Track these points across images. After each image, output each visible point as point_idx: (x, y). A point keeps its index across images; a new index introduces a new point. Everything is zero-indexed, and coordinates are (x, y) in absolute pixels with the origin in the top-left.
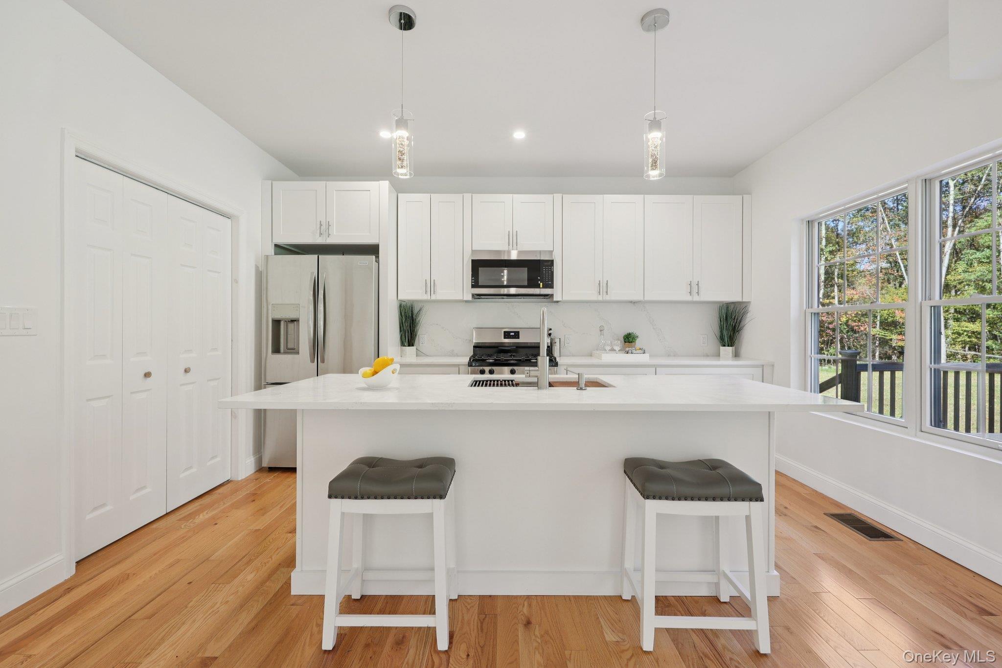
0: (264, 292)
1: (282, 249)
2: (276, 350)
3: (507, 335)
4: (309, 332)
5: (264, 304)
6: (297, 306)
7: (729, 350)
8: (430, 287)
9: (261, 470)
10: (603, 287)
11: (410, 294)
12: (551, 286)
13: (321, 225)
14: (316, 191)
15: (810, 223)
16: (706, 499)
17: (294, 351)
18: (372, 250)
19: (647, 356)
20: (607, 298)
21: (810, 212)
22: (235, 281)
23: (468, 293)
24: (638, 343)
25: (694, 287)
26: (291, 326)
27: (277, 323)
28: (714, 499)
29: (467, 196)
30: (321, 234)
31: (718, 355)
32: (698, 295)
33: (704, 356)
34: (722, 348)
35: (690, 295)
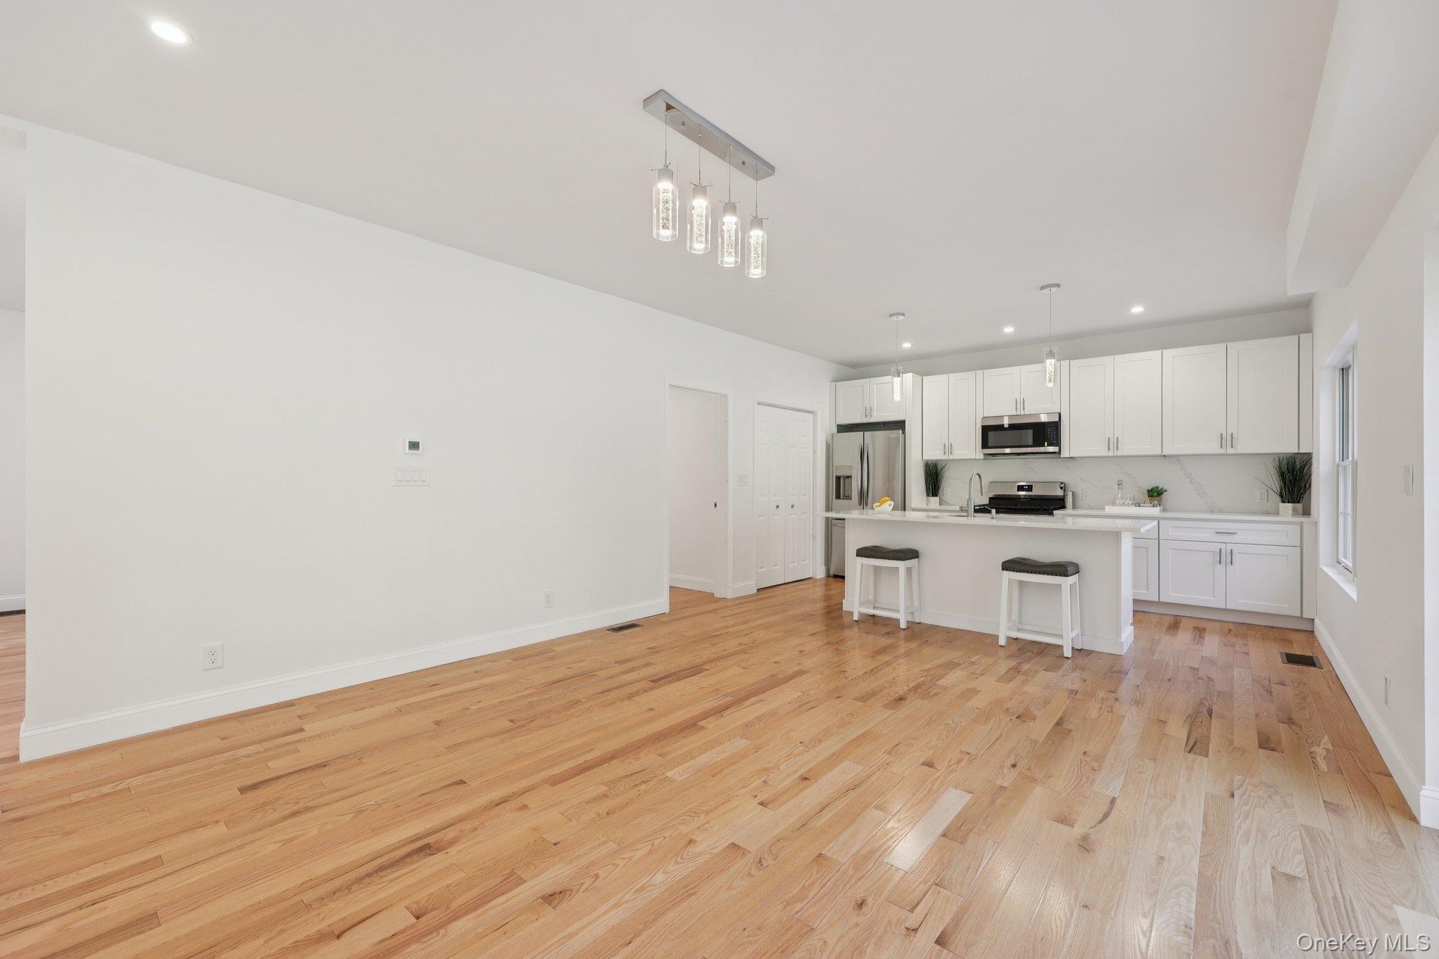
0: (831, 458)
1: (844, 428)
2: (838, 497)
3: (1020, 488)
4: (858, 485)
5: (831, 466)
6: (851, 467)
8: (949, 448)
9: (828, 576)
10: (1113, 443)
13: (866, 410)
14: (863, 386)
16: (1035, 573)
17: (848, 497)
18: (900, 425)
22: (815, 452)
23: (980, 454)
26: (847, 480)
27: (838, 478)
28: (1040, 573)
29: (979, 373)
30: (866, 416)
32: (1232, 447)
33: (1262, 513)
34: (1281, 505)
35: (1221, 447)
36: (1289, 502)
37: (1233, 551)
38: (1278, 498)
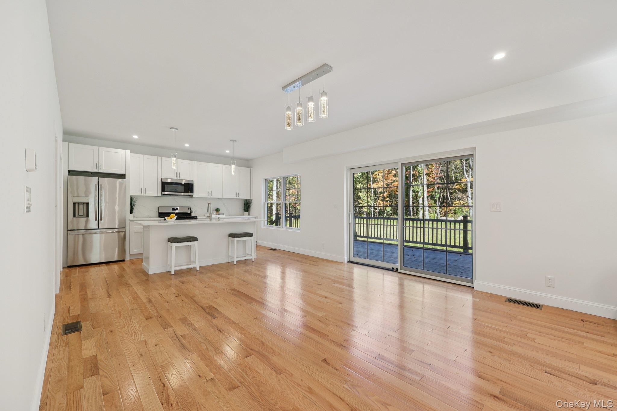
7: (247, 213)
11: (132, 193)
12: (193, 192)
15: (266, 180)
19: (224, 215)
20: (211, 197)
21: (266, 178)
24: (220, 212)
25: (237, 194)
31: (244, 215)
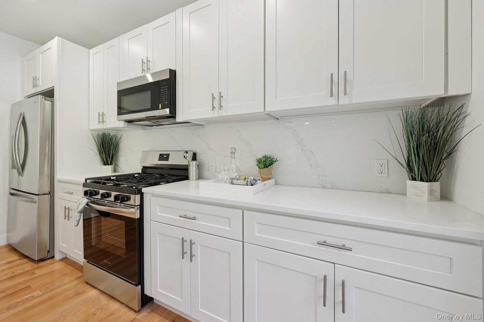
3: (161, 157)
10: (217, 101)
14: (35, 57)
29: (121, 37)
32: (345, 94)
33: (381, 192)
34: (410, 183)
35: (332, 96)
36: (422, 180)
37: (346, 284)
38: (404, 172)
